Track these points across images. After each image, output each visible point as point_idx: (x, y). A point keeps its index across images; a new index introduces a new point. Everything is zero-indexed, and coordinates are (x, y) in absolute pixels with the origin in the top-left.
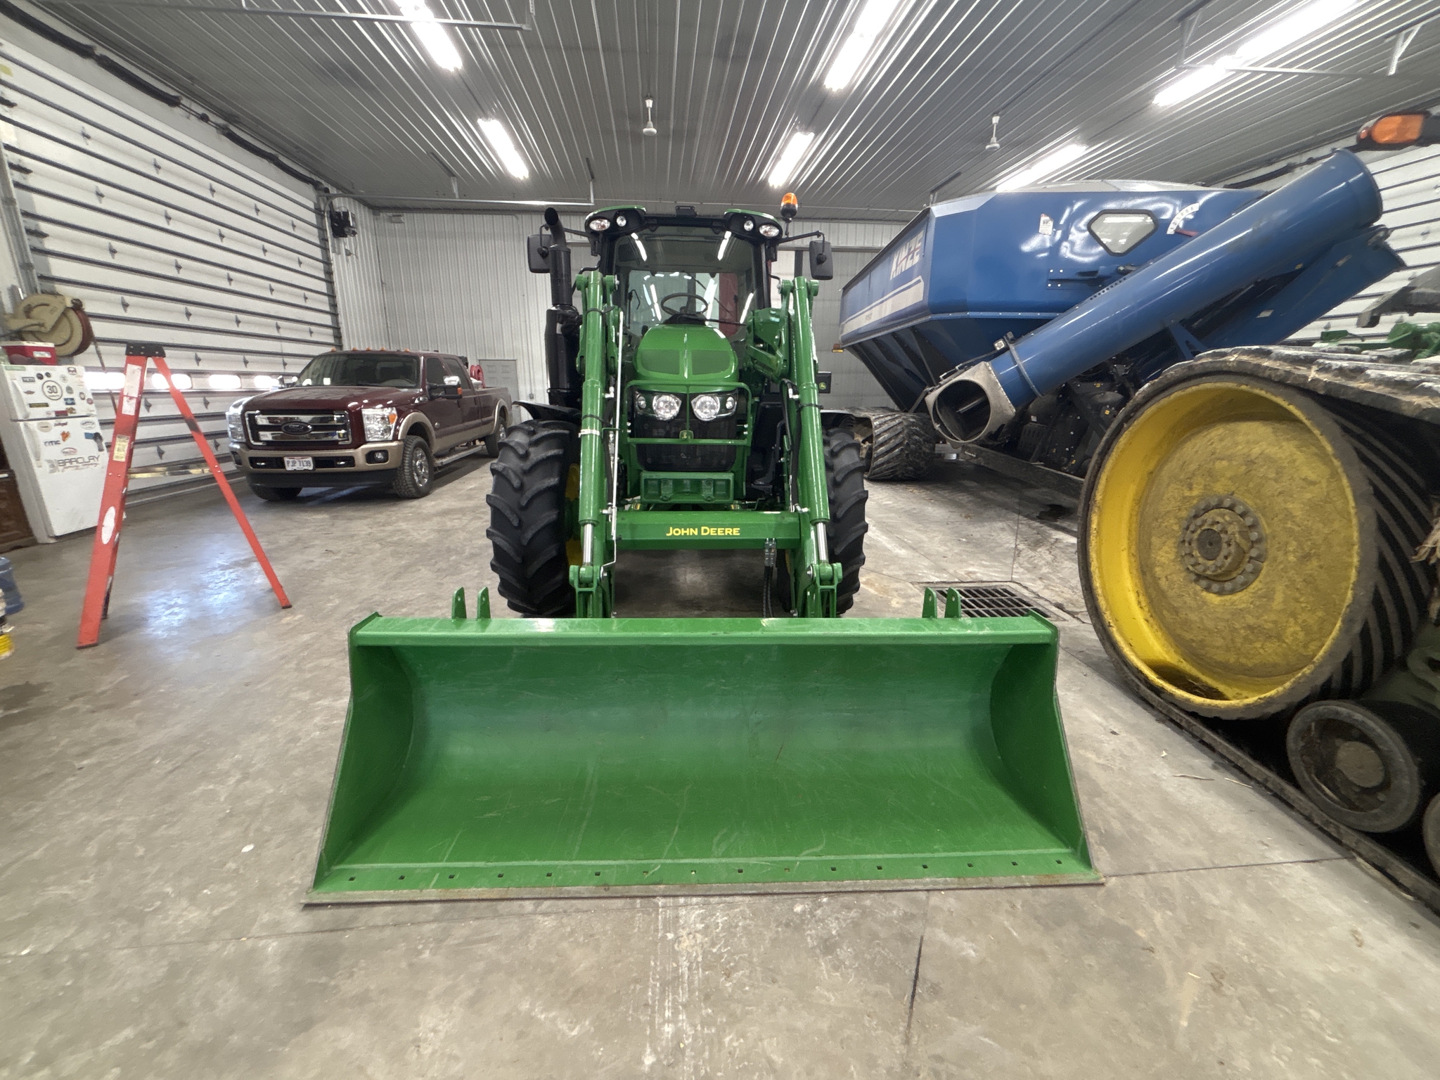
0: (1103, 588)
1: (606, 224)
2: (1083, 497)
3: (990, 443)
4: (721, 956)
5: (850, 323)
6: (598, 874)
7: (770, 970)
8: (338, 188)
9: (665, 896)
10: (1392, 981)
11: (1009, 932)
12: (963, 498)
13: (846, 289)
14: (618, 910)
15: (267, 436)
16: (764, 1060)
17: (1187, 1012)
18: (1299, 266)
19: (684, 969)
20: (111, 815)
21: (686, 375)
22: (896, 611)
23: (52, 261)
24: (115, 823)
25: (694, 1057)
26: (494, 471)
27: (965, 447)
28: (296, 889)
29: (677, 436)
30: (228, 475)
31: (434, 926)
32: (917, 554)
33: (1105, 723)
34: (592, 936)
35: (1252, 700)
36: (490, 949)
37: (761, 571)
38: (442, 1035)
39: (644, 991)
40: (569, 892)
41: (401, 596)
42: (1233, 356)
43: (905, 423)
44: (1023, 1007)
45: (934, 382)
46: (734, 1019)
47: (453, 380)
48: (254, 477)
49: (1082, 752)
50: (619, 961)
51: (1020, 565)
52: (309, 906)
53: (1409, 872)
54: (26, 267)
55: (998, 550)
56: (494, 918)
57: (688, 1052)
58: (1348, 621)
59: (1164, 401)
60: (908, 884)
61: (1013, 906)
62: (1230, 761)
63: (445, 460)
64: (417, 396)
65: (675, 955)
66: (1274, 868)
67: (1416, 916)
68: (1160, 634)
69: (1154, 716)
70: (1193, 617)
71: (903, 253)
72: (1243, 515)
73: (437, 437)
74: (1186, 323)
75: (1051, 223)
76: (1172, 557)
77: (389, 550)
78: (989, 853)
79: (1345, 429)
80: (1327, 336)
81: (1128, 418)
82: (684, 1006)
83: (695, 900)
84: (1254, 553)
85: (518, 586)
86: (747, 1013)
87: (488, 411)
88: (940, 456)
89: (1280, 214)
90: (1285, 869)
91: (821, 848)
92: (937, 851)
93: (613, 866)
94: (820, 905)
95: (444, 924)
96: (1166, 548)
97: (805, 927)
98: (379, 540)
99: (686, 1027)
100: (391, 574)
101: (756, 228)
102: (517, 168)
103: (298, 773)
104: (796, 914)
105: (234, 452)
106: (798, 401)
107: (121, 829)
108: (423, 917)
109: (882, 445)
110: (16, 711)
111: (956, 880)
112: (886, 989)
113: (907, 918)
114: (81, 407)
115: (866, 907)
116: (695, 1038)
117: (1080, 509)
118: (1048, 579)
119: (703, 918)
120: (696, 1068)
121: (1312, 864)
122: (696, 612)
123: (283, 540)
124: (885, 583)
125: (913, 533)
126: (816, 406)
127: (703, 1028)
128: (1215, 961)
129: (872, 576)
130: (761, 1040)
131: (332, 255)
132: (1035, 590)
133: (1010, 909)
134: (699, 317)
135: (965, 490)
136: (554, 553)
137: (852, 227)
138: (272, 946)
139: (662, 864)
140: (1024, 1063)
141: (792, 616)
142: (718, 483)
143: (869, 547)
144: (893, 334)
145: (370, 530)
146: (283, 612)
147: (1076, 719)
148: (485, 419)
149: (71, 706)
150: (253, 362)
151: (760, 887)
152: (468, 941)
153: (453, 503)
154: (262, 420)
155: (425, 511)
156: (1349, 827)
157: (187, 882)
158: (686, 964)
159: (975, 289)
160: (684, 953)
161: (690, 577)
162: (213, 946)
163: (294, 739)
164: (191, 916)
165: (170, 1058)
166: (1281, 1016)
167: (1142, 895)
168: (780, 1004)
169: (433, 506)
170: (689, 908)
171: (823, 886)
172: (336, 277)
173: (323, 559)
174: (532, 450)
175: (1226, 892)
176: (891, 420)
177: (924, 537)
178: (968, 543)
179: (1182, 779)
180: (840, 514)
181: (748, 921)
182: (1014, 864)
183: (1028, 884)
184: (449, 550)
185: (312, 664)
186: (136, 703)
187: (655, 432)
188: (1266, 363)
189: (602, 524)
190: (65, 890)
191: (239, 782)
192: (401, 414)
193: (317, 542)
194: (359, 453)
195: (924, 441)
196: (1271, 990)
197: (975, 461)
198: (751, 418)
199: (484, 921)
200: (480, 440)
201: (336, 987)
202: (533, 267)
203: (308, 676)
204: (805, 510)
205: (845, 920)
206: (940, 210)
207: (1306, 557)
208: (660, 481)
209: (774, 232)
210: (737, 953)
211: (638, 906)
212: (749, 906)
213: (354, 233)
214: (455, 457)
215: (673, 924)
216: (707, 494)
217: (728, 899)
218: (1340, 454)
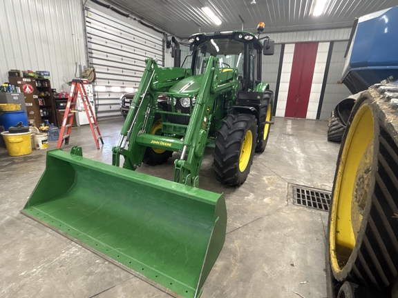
1: (193, 40)
4: (66, 262)
6: (69, 230)
7: (70, 271)
8: (169, 33)
9: (75, 242)
14: (63, 240)
16: (39, 289)
23: (94, 59)
31: (31, 226)
40: (59, 231)
46: (48, 276)
52: (21, 213)
54: (88, 61)
56: (41, 230)
60: (131, 271)
78: (168, 276)
82: (44, 268)
83: (80, 246)
91: (122, 249)
92: (153, 267)
93: (74, 230)
94: (104, 263)
97: (92, 266)
99: (38, 272)
101: (243, 37)
102: (217, 22)
104: (95, 262)
108: (32, 223)
111: (146, 278)
113: (119, 279)
129: (275, 177)
131: (165, 54)
133: (151, 295)
138: (8, 217)
139: (84, 234)
151: (96, 251)
154: (127, 100)
158: (57, 259)
160: (60, 257)
171: (110, 259)
172: (165, 60)
181: (83, 258)
182: (171, 284)
183: (167, 292)
205: (103, 270)
210: (70, 263)
211: (68, 241)
212: (88, 254)
215: (68, 249)
217: (86, 250)
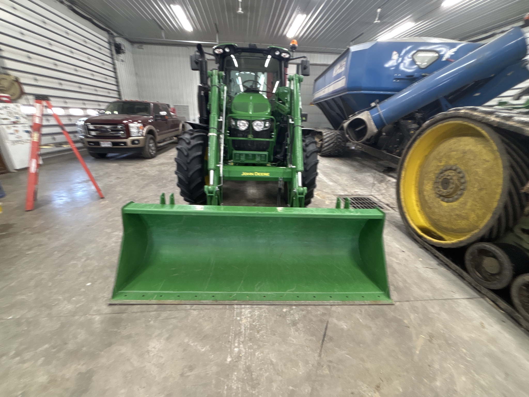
0: (404, 198)
1: (221, 51)
2: (399, 164)
3: (367, 143)
4: (256, 326)
5: (317, 94)
6: (213, 296)
7: (273, 331)
8: (117, 33)
9: (237, 305)
10: (493, 340)
11: (359, 320)
12: (355, 163)
13: (316, 80)
14: (220, 309)
15: (93, 133)
16: (269, 361)
17: (419, 348)
18: (493, 75)
19: (243, 330)
20: (40, 271)
21: (251, 113)
22: (327, 205)
23: (6, 61)
24: (41, 274)
25: (245, 359)
26: (178, 149)
27: (357, 144)
28: (106, 299)
29: (246, 137)
30: (78, 148)
31: (154, 313)
32: (336, 184)
33: (400, 248)
34: (211, 318)
35: (455, 241)
36: (174, 321)
37: (277, 189)
38: (157, 349)
39: (228, 337)
40: (203, 302)
41: (145, 195)
42: (463, 110)
43: (336, 134)
44: (361, 345)
45: (347, 119)
46: (259, 347)
47: (163, 113)
48: (90, 149)
49: (391, 258)
50: (220, 327)
51: (375, 189)
52: (111, 305)
53: (504, 303)
55: (367, 183)
56: (176, 310)
57: (243, 358)
58: (494, 214)
59: (434, 128)
60: (324, 303)
61: (361, 311)
62: (444, 262)
63: (162, 144)
64: (150, 119)
65: (240, 325)
66: (455, 300)
67: (504, 318)
68: (423, 216)
69: (418, 245)
70: (436, 210)
71: (338, 66)
72: (459, 173)
73: (158, 135)
74: (446, 97)
75: (397, 55)
76: (431, 188)
77: (141, 177)
78: (354, 293)
79: (503, 141)
80: (501, 104)
81: (420, 134)
82: (243, 342)
83: (248, 306)
84: (462, 187)
85: (187, 192)
86: (265, 345)
87: (177, 126)
88: (348, 147)
89: (488, 54)
90: (459, 301)
91: (293, 289)
92: (335, 291)
93: (219, 294)
94: (292, 309)
95: (158, 312)
96: (429, 185)
97: (286, 316)
98: (136, 174)
99: (243, 349)
100: (141, 187)
101: (280, 54)
102: (188, 27)
103: (107, 258)
104: (283, 312)
105: (82, 139)
106: (293, 124)
107: (43, 276)
108: (151, 309)
109: (326, 142)
110: (4, 233)
111: (341, 302)
112: (314, 338)
113: (324, 314)
114: (22, 120)
115: (309, 310)
116: (246, 353)
117: (398, 169)
118: (385, 195)
119: (250, 313)
120: (246, 363)
121: (470, 300)
122: (254, 204)
123: (101, 173)
124: (324, 195)
125: (335, 176)
126: (300, 126)
127: (248, 349)
128: (430, 332)
129: (319, 192)
130: (269, 354)
131: (116, 62)
132: (379, 198)
133: (360, 312)
134: (257, 90)
135: (356, 160)
136: (200, 181)
137: (319, 55)
138: (97, 318)
139: (237, 293)
140: (360, 364)
141: (287, 206)
142: (262, 156)
143: (319, 181)
144: (333, 99)
145: (134, 170)
146: (102, 199)
147: (390, 246)
148: (177, 129)
149: (24, 232)
150: (88, 104)
151: (271, 302)
152: (167, 318)
153: (165, 161)
154: (91, 127)
155: (154, 163)
156: (484, 287)
157: (67, 295)
158: (244, 328)
159: (365, 82)
160: (243, 324)
161: (252, 191)
162: (77, 317)
163: (105, 246)
164: (69, 307)
165: (61, 355)
166: (452, 351)
167: (407, 308)
168: (276, 342)
169: (157, 162)
170: (246, 309)
171: (294, 302)
172: (118, 71)
173: (116, 181)
174: (192, 141)
175: (437, 308)
176: (331, 133)
177: (339, 178)
178: (356, 180)
179: (427, 268)
180: (308, 168)
181: (267, 314)
182: (363, 297)
183: (367, 304)
184: (163, 179)
185: (112, 219)
186: (48, 231)
187: (239, 135)
188: (475, 113)
189: (217, 170)
190: (23, 297)
191: (85, 261)
192: (144, 126)
193: (114, 174)
194: (129, 141)
195: (343, 141)
196: (450, 342)
197: (360, 150)
198: (275, 130)
199: (172, 312)
200: (175, 137)
201: (120, 332)
202: (193, 68)
203: (111, 223)
204: (294, 167)
205: (301, 315)
206: (354, 48)
207: (481, 190)
208: (240, 154)
209: (287, 56)
210: (261, 325)
211: (227, 308)
212: (267, 309)
213: (124, 53)
214: (165, 143)
215: (240, 314)
216: (258, 160)
217: (260, 306)
218: (499, 151)
